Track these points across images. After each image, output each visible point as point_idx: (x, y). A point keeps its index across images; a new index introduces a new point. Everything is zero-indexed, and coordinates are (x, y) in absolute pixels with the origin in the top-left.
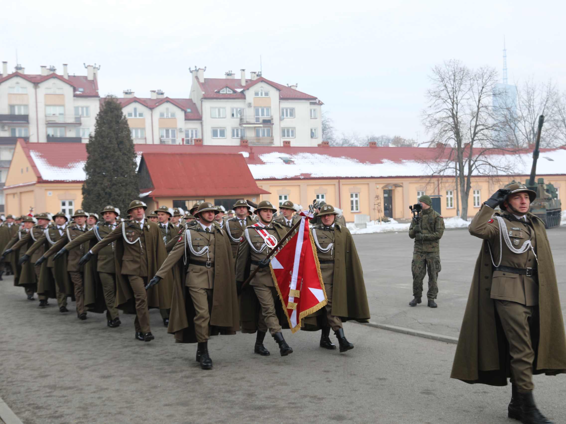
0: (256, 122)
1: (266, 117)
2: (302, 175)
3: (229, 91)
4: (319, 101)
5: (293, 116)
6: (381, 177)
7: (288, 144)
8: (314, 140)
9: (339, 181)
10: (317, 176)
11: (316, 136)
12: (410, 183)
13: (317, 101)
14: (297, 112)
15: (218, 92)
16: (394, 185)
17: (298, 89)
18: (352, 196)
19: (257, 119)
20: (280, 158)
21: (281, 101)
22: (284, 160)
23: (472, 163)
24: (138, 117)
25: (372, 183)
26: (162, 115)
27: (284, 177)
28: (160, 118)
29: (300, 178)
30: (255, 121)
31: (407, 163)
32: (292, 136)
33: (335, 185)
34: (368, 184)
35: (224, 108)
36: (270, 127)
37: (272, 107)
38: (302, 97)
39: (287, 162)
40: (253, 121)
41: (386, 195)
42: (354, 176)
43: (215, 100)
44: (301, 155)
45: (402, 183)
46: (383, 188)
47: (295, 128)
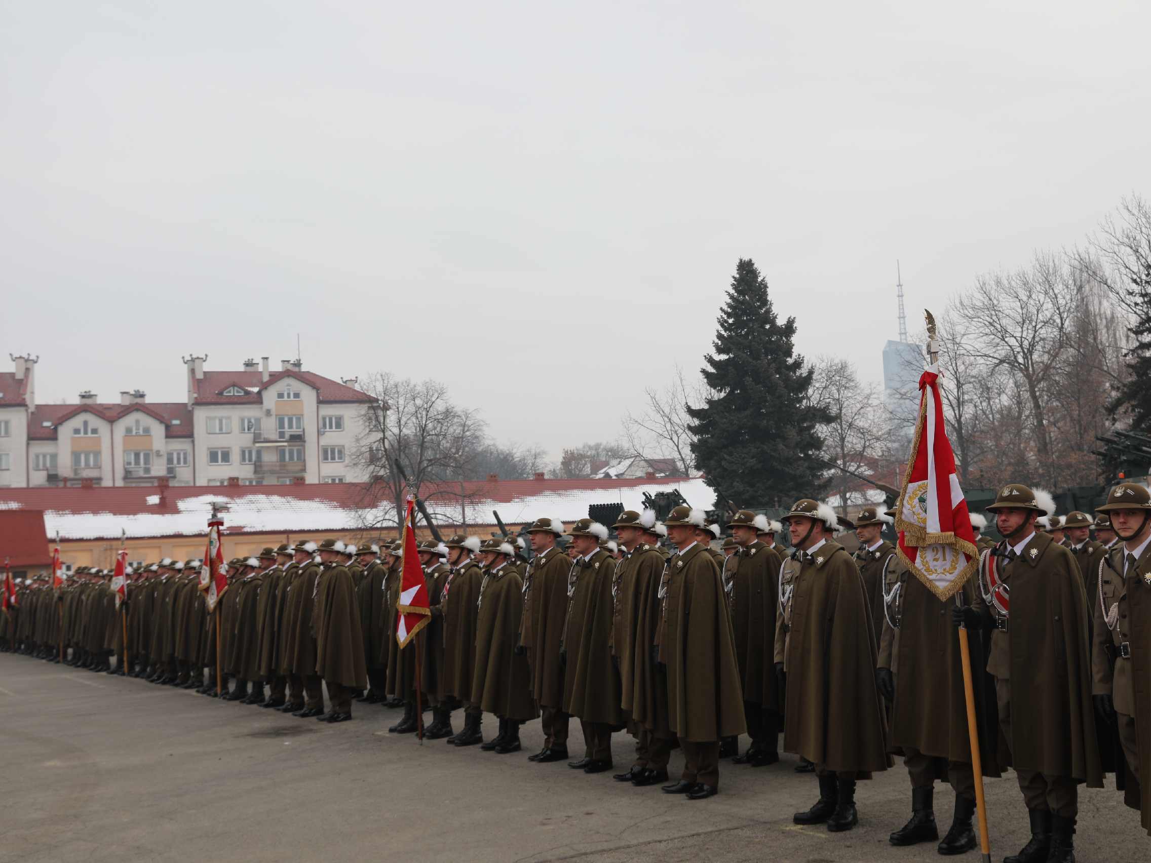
0: (280, 438)
1: (295, 431)
3: (238, 392)
4: (384, 404)
5: (340, 428)
7: (234, 481)
13: (380, 403)
14: (347, 422)
15: (221, 393)
19: (282, 435)
20: (210, 503)
21: (321, 406)
22: (216, 506)
24: (90, 435)
26: (129, 430)
28: (126, 436)
30: (278, 437)
32: (340, 458)
35: (229, 418)
36: (302, 446)
37: (305, 417)
40: (274, 436)
43: (213, 407)
44: (250, 497)
47: (343, 446)
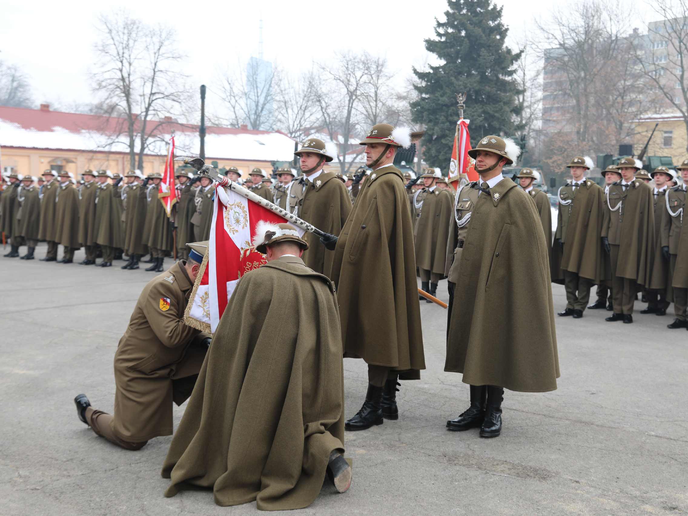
6: (48, 149)
16: (64, 160)
18: (6, 170)
25: (35, 155)
31: (85, 134)
34: (29, 156)
45: (76, 158)
46: (49, 162)
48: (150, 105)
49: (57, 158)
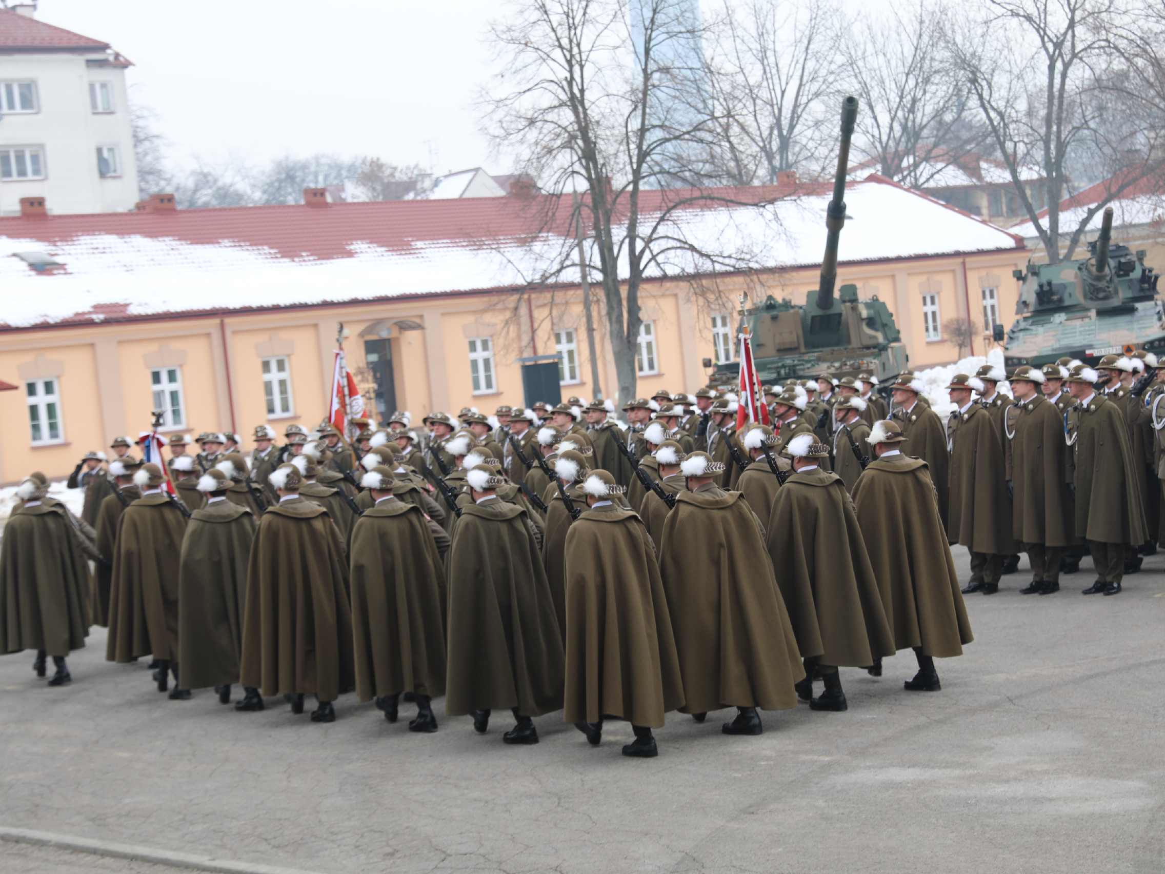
2: (98, 308)
4: (117, 55)
5: (31, 107)
6: (355, 302)
7: (36, 209)
8: (110, 185)
9: (222, 321)
10: (150, 311)
11: (115, 171)
12: (443, 314)
13: (109, 55)
14: (45, 94)
16: (396, 324)
17: (38, 16)
18: (266, 366)
20: (15, 255)
22: (32, 260)
23: (639, 245)
25: (329, 322)
27: (38, 320)
29: (92, 320)
31: (427, 250)
32: (36, 172)
33: (208, 335)
34: (316, 326)
38: (56, 43)
39: (42, 268)
41: (374, 358)
42: (267, 302)
44: (86, 241)
45: (421, 317)
46: (361, 335)
47: (42, 146)
48: (641, 161)
49: (379, 322)
